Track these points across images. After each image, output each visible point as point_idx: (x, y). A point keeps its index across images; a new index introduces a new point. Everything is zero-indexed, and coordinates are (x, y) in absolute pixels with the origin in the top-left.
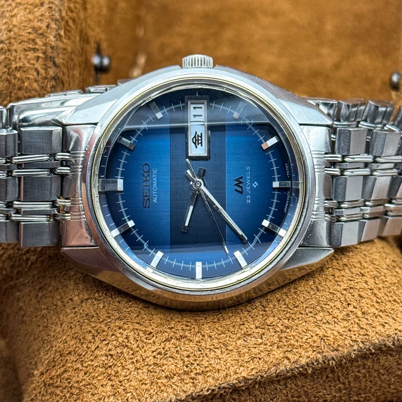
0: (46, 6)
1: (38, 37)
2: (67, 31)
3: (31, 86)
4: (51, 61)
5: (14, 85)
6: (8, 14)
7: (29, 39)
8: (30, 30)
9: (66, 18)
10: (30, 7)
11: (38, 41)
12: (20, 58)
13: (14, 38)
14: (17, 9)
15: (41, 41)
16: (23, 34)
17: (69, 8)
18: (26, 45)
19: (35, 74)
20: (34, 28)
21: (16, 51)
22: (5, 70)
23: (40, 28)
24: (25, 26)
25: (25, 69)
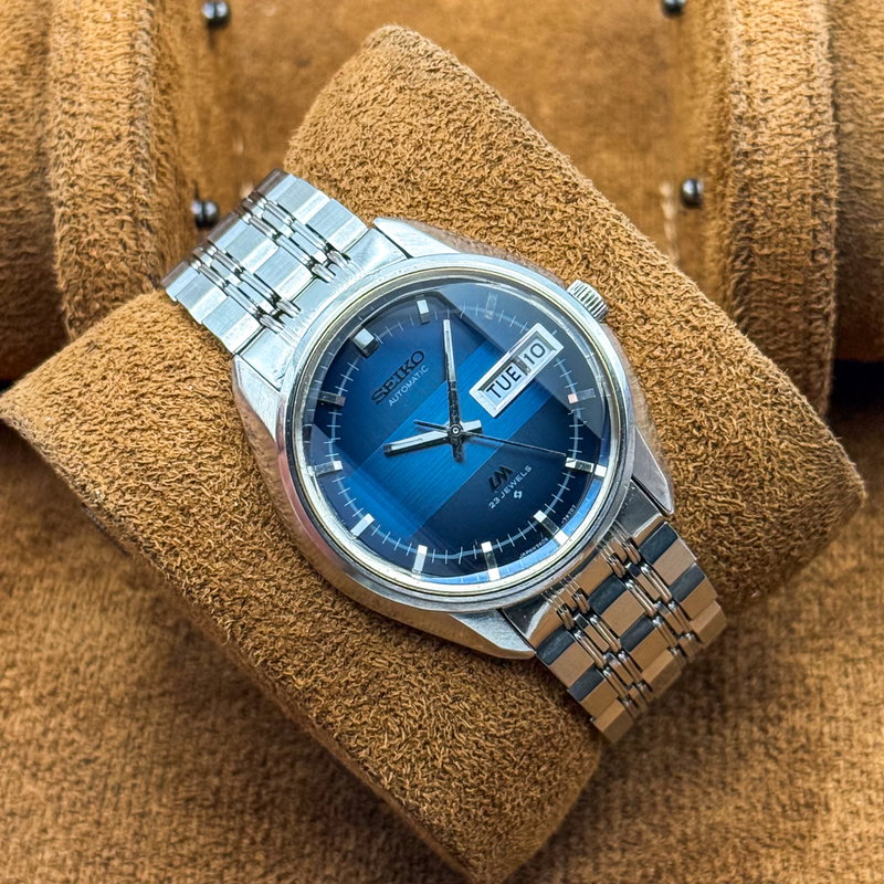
0: (125, 140)
1: (118, 191)
2: (161, 175)
3: (116, 268)
4: (143, 225)
5: (89, 269)
6: (65, 160)
7: (105, 195)
8: (104, 181)
9: (158, 155)
10: (99, 143)
11: (118, 196)
12: (93, 227)
13: (81, 196)
14: (79, 149)
15: (123, 195)
16: (93, 188)
17: (159, 137)
18: (101, 206)
19: (120, 248)
20: (109, 177)
21: (86, 216)
22: (72, 247)
23: (120, 176)
24: (95, 176)
25: (102, 243)
